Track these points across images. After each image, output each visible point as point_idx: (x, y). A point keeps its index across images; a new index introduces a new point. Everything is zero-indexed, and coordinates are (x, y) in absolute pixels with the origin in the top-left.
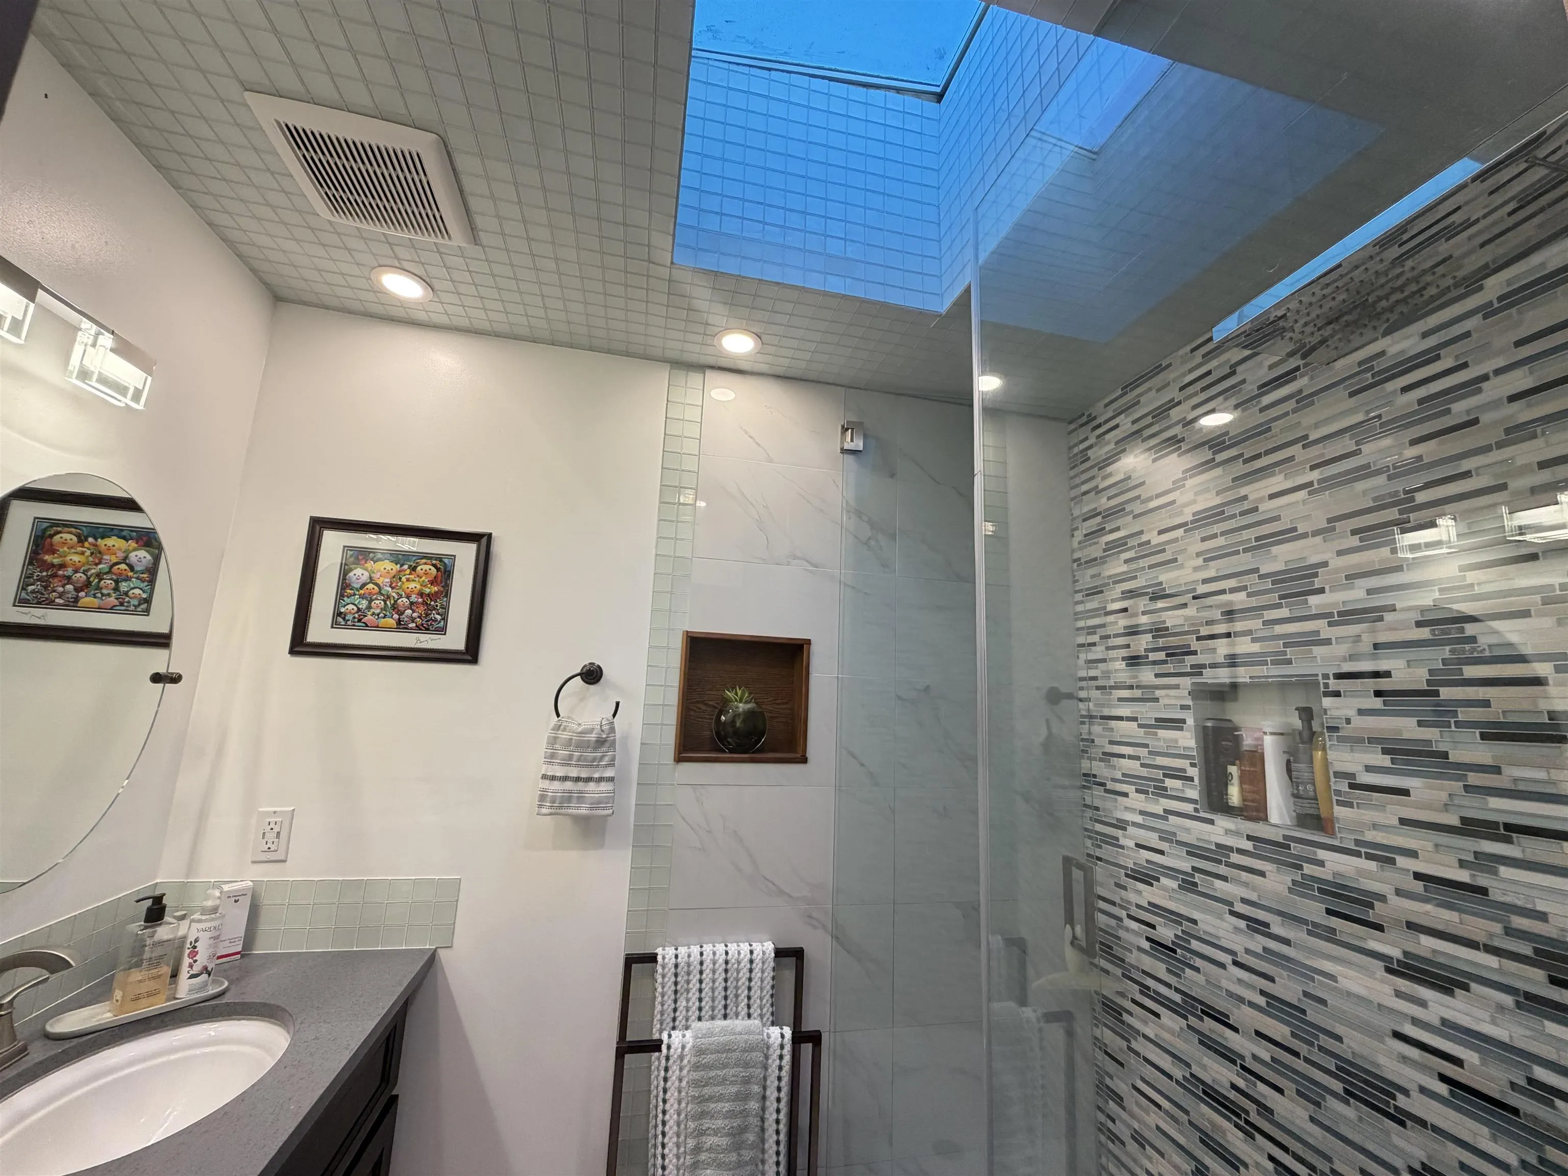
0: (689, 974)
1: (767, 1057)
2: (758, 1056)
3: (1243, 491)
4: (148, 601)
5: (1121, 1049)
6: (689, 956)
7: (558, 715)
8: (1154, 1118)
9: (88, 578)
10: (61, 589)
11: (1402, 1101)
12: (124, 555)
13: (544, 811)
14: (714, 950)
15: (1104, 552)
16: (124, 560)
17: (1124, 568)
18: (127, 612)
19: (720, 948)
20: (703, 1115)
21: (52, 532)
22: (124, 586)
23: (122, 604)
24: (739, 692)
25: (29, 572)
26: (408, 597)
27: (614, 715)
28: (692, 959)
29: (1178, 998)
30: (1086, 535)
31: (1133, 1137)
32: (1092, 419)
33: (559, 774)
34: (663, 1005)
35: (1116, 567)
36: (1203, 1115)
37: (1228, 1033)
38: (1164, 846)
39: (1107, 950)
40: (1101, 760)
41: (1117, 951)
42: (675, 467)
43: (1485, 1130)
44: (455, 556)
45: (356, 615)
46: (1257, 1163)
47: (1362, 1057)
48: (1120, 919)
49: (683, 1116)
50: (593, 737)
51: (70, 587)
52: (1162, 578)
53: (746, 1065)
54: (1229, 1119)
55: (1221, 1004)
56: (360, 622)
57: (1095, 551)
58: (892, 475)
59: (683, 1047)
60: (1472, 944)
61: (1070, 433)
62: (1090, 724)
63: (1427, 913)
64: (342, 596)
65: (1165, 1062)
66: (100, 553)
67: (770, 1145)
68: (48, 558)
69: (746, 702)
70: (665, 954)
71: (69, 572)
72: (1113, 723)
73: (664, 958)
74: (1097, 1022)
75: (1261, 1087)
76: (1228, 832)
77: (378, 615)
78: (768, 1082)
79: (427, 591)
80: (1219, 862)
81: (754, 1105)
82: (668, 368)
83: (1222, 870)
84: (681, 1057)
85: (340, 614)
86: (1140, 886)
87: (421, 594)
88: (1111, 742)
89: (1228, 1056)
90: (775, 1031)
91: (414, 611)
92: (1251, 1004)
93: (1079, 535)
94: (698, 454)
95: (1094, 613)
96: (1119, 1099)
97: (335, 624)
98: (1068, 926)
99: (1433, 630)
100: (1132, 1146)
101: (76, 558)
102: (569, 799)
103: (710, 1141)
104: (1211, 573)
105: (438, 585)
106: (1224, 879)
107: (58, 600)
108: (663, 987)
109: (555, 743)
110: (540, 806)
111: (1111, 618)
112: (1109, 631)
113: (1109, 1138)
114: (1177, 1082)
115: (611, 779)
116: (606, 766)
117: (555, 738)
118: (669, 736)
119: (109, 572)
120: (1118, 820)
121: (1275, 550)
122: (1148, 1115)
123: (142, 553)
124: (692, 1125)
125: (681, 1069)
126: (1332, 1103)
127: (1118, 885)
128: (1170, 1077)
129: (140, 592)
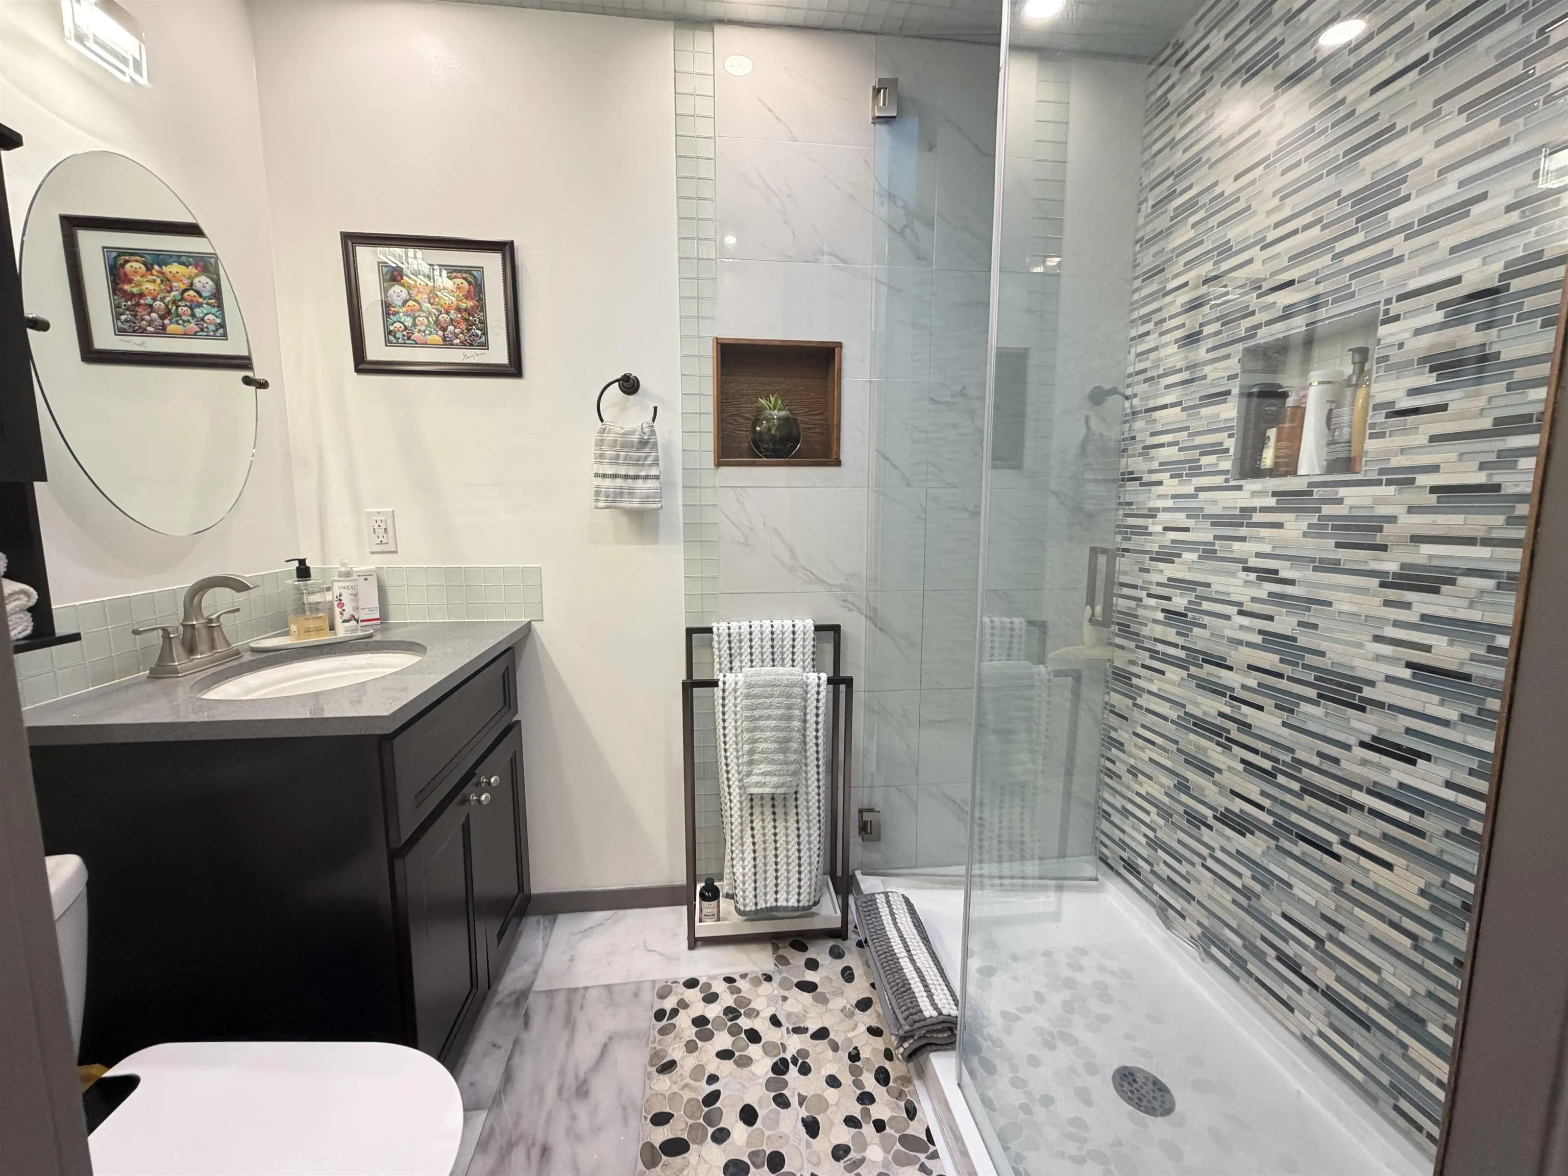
0: (740, 641)
1: (806, 693)
2: (798, 690)
3: (1340, 95)
4: (222, 325)
5: (1127, 707)
6: (740, 628)
7: (602, 420)
8: (1150, 753)
9: (167, 306)
10: (147, 317)
11: (1367, 692)
12: (189, 281)
13: (601, 504)
14: (762, 625)
15: (1171, 220)
16: (191, 287)
17: (1192, 233)
18: (208, 337)
19: (767, 623)
20: (755, 729)
21: (122, 261)
22: (198, 312)
23: (202, 330)
24: (772, 399)
25: (117, 302)
26: (448, 313)
27: (654, 420)
28: (742, 630)
29: (1182, 654)
30: (1153, 206)
31: (1129, 771)
32: (1178, 46)
33: (609, 472)
34: (720, 664)
35: (1183, 235)
36: (1190, 742)
37: (1224, 672)
38: (1190, 523)
39: (1125, 630)
40: (1141, 455)
41: (1134, 628)
42: (689, 155)
43: (1436, 698)
44: (482, 268)
45: (405, 333)
46: (1229, 767)
47: (1341, 665)
48: (1140, 600)
49: (739, 731)
50: (635, 438)
51: (154, 315)
52: (1231, 235)
53: (789, 696)
54: (1211, 740)
55: (1218, 649)
56: (408, 340)
57: (1162, 223)
58: (931, 148)
59: (736, 683)
60: (1470, 541)
61: (1150, 75)
62: (1134, 420)
63: (1434, 524)
64: (388, 314)
65: (1163, 708)
66: (169, 280)
67: (812, 750)
68: (127, 287)
69: (780, 410)
70: (721, 627)
71: (149, 300)
72: (1157, 414)
73: (718, 629)
74: (1109, 689)
75: (1245, 709)
76: (1254, 494)
77: (424, 332)
78: (808, 711)
79: (464, 305)
80: (1241, 525)
81: (796, 724)
82: (673, 27)
83: (1243, 531)
84: (735, 690)
85: (390, 332)
86: (1161, 565)
87: (459, 310)
88: (1153, 434)
89: (1218, 690)
90: (813, 677)
91: (455, 328)
92: (1249, 645)
93: (1146, 208)
94: (713, 136)
95: (1153, 297)
96: (1120, 745)
97: (388, 343)
98: (1088, 607)
99: (1523, 212)
100: (1127, 778)
101: (151, 286)
102: (621, 494)
103: (762, 746)
104: (1286, 212)
105: (472, 299)
106: (1243, 539)
107: (149, 329)
108: (720, 651)
109: (602, 445)
110: (597, 501)
111: (1169, 298)
112: (1165, 314)
113: (1106, 774)
114: (1173, 722)
115: (657, 477)
116: (651, 465)
117: (602, 440)
118: (709, 443)
119: (182, 299)
120: (1150, 509)
121: (1363, 162)
122: (1144, 752)
123: (204, 279)
124: (746, 736)
125: (735, 699)
126: (1305, 707)
127: (1142, 570)
128: (1166, 719)
129: (214, 317)
